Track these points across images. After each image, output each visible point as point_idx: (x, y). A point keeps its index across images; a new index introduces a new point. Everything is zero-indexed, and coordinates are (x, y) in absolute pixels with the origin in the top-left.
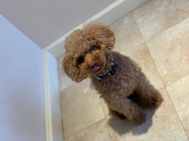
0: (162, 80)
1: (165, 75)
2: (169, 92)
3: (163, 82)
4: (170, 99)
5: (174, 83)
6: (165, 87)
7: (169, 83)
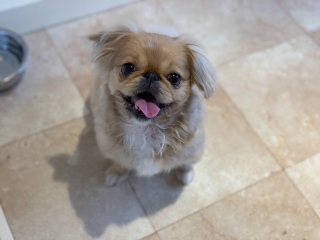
0: (273, 155)
1: (277, 145)
2: (296, 182)
3: (277, 160)
4: (302, 196)
5: (300, 165)
6: (283, 170)
7: (289, 162)
